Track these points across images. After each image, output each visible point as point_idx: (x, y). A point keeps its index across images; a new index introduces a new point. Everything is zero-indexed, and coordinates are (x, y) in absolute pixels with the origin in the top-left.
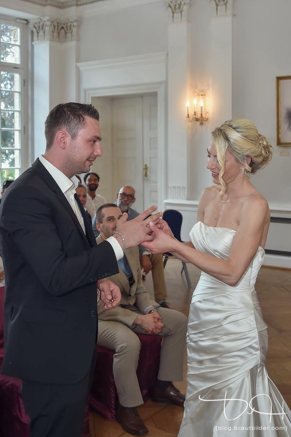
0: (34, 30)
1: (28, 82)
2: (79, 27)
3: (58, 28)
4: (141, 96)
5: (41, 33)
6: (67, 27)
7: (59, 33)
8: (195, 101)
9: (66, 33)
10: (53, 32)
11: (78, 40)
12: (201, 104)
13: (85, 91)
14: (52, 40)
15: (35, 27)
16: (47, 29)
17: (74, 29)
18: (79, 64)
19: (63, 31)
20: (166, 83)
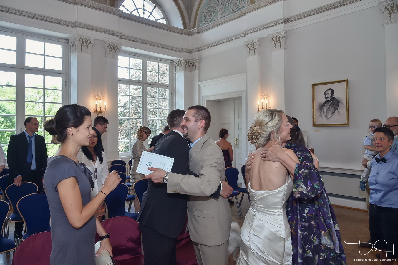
0: (176, 65)
1: (173, 93)
2: (199, 62)
3: (188, 64)
4: (233, 99)
5: (180, 67)
6: (193, 63)
7: (189, 67)
8: (263, 101)
9: (193, 66)
10: (186, 66)
11: (199, 70)
12: (266, 102)
13: (203, 98)
14: (185, 70)
15: (176, 64)
16: (182, 64)
17: (197, 64)
18: (199, 83)
19: (191, 65)
20: (246, 91)
